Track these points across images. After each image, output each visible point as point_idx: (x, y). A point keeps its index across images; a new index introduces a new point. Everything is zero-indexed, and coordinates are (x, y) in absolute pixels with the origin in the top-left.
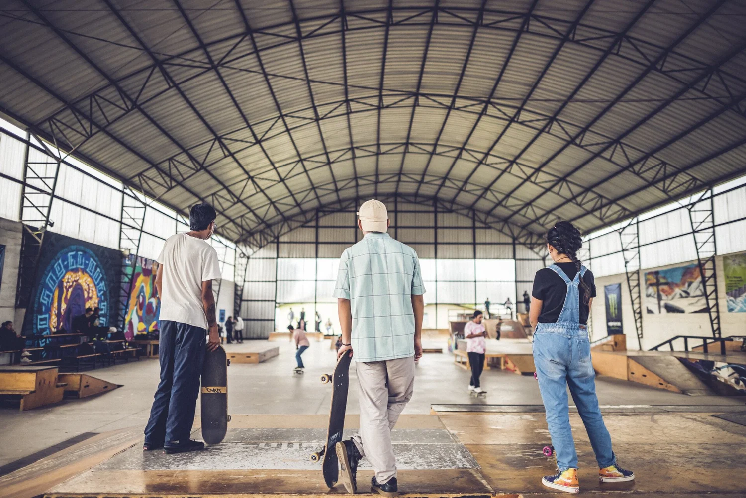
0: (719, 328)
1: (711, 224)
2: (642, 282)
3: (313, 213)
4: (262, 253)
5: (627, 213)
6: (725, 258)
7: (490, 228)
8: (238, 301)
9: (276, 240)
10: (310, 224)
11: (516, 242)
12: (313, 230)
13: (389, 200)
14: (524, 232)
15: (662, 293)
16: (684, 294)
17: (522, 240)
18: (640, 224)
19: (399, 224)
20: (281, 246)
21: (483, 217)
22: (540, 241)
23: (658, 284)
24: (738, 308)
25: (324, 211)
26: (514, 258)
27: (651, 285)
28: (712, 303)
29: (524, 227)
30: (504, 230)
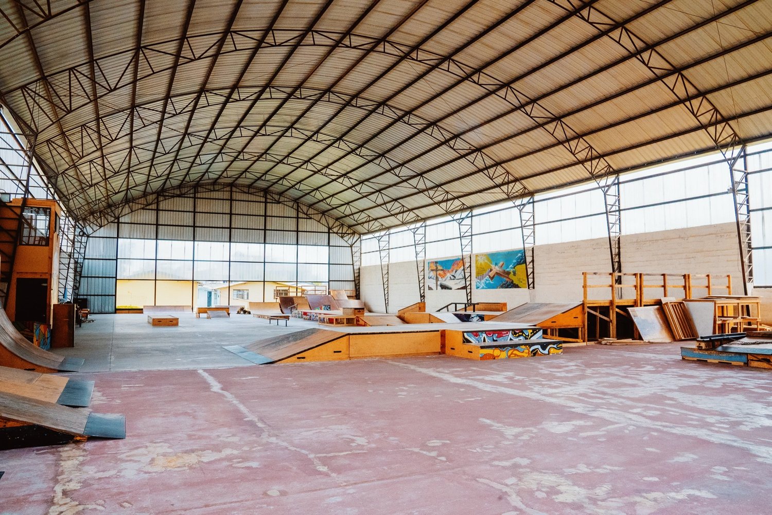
0: (471, 299)
1: (470, 234)
2: (426, 268)
3: (154, 196)
4: (102, 232)
5: (419, 218)
6: (477, 256)
7: (311, 218)
8: (78, 278)
9: (116, 221)
10: (150, 207)
11: (331, 231)
12: (154, 213)
13: (225, 189)
14: (337, 223)
15: (438, 276)
16: (452, 278)
17: (335, 230)
18: (427, 227)
19: (233, 212)
20: (122, 226)
21: (305, 209)
22: (349, 232)
23: (437, 270)
24: (481, 286)
25: (164, 196)
26: (329, 245)
27: (432, 270)
28: (468, 283)
29: (337, 219)
30: (321, 222)
